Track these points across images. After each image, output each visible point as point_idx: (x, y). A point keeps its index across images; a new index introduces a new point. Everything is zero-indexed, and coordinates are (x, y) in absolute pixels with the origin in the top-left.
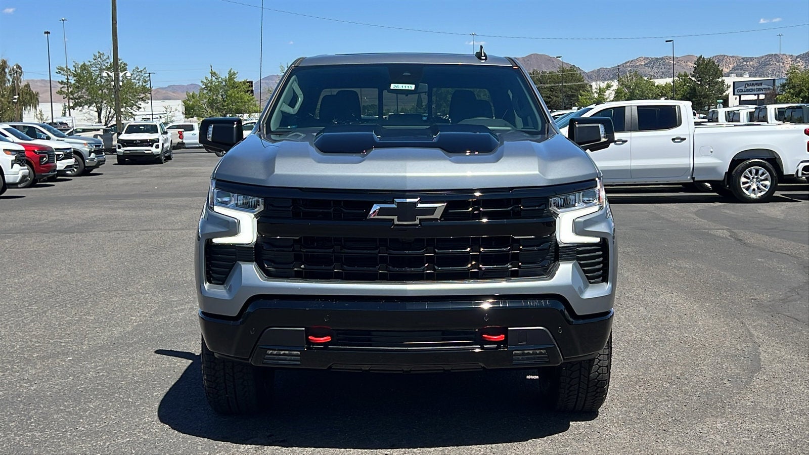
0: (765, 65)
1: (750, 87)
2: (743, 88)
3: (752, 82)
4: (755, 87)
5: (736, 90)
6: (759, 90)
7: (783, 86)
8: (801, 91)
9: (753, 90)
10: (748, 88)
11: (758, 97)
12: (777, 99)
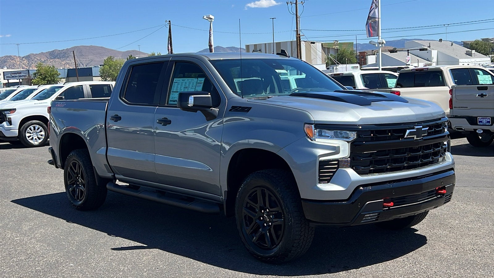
0: (5, 62)
1: (14, 75)
2: (10, 75)
3: (15, 72)
4: (18, 75)
5: (5, 77)
6: (20, 76)
7: (35, 74)
8: (46, 77)
9: (16, 77)
10: (13, 75)
11: (20, 80)
12: (32, 81)
